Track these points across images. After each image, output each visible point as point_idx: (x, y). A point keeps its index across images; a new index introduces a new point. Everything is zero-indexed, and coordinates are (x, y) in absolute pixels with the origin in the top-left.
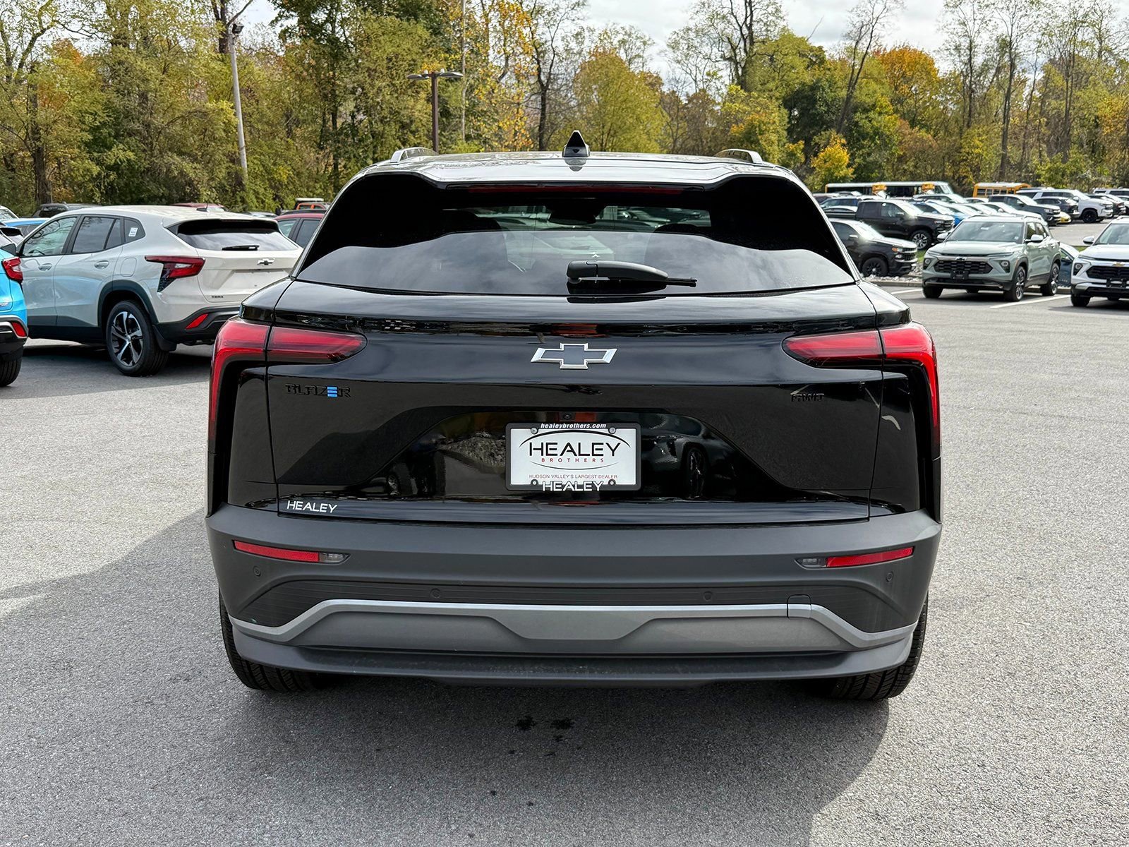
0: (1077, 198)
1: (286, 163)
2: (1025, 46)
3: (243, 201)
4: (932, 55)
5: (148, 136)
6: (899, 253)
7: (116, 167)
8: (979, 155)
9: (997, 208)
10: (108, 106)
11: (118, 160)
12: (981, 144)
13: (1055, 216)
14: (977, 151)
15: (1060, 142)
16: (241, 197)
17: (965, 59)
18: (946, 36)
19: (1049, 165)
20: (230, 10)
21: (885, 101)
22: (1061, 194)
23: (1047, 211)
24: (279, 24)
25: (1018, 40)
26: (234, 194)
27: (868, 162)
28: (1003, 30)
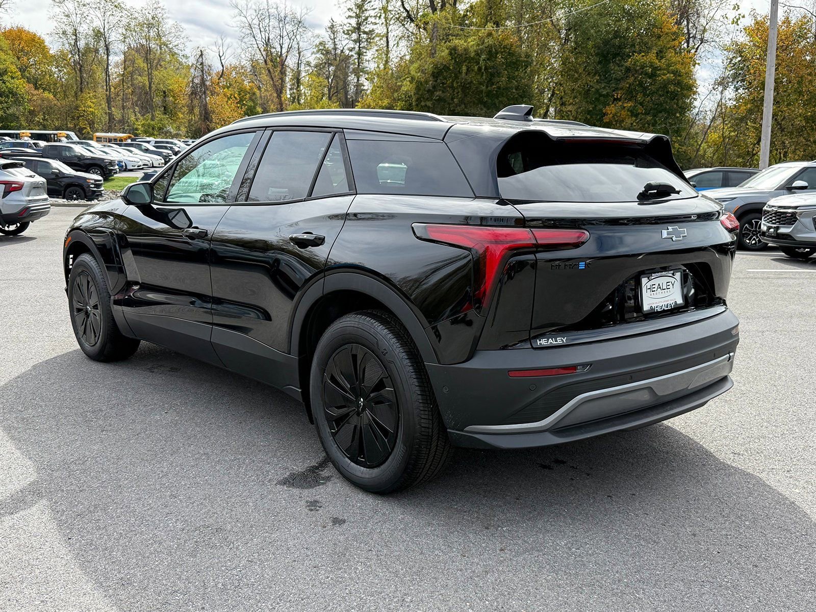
0: (178, 146)
2: (114, 36)
4: (44, 37)
6: (92, 184)
8: (92, 113)
9: (131, 151)
12: (92, 105)
13: (170, 157)
14: (91, 109)
15: (146, 106)
17: (73, 42)
18: (55, 24)
19: (143, 122)
21: (13, 68)
22: (167, 143)
23: (165, 154)
25: (109, 33)
27: (8, 115)
28: (97, 24)
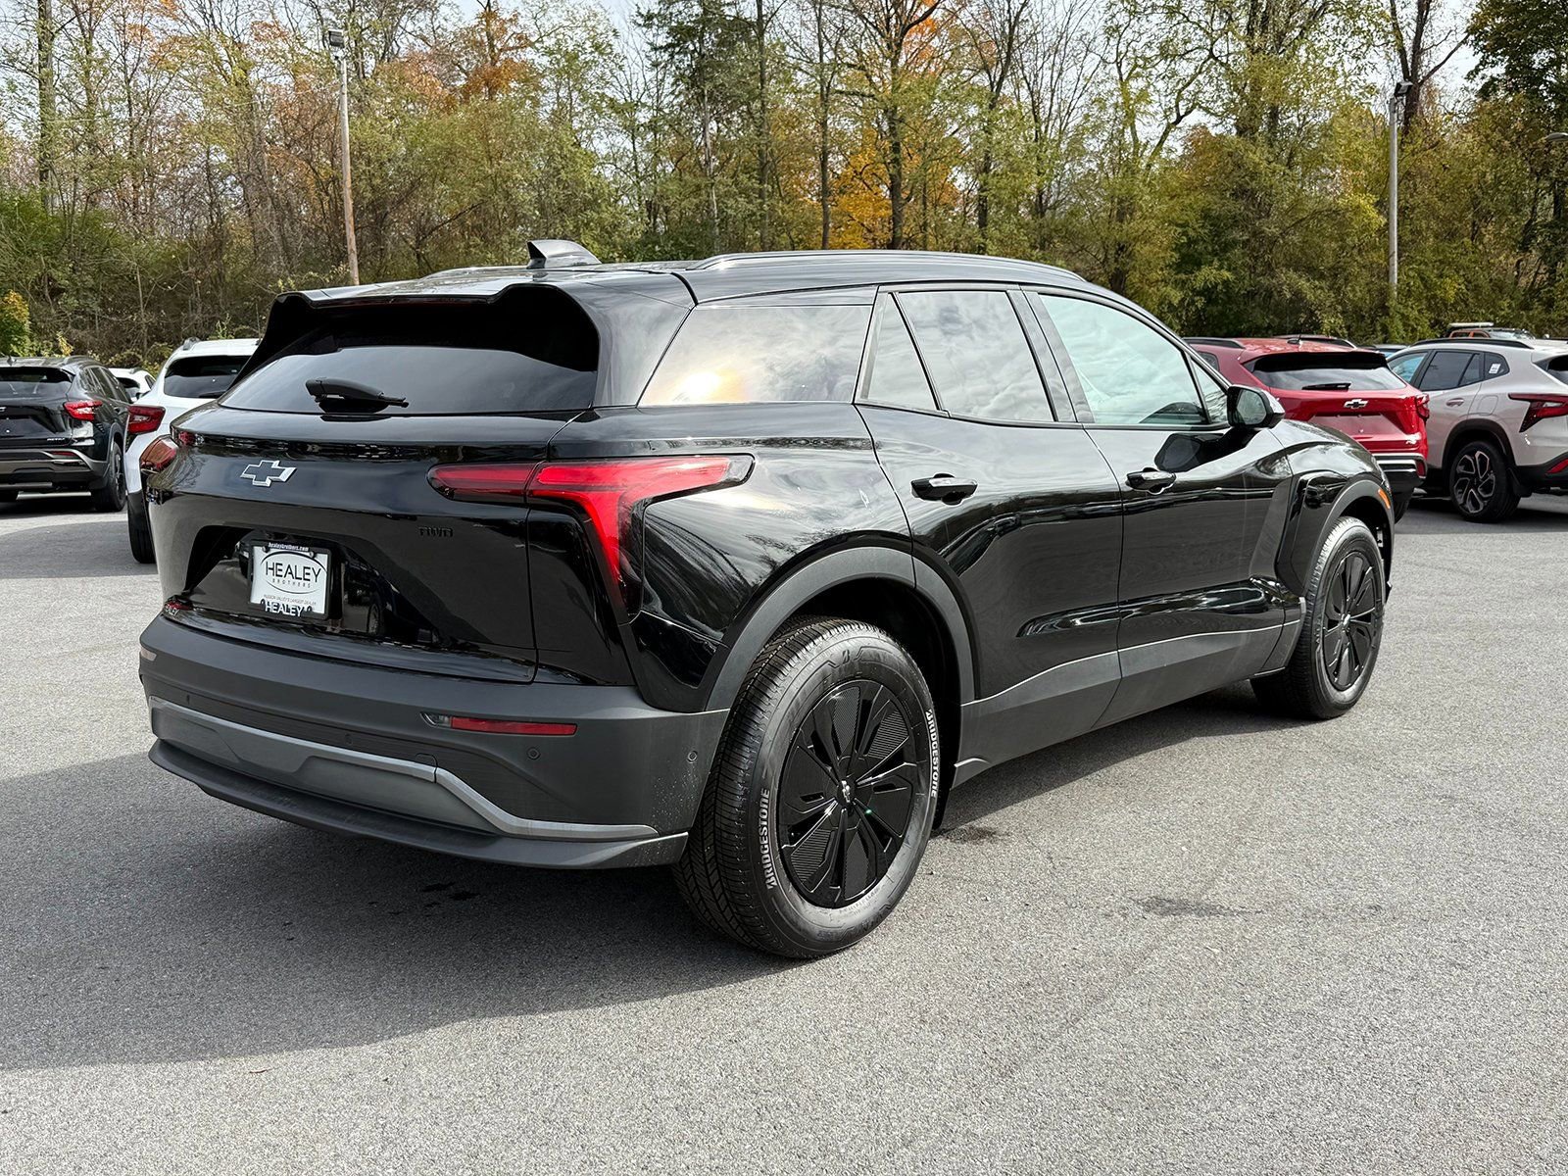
1: (1458, 273)
3: (1385, 330)
5: (1260, 247)
7: (1208, 292)
10: (1206, 215)
11: (1208, 283)
16: (1382, 325)
20: (1425, 63)
24: (1480, 74)
26: (1372, 322)
